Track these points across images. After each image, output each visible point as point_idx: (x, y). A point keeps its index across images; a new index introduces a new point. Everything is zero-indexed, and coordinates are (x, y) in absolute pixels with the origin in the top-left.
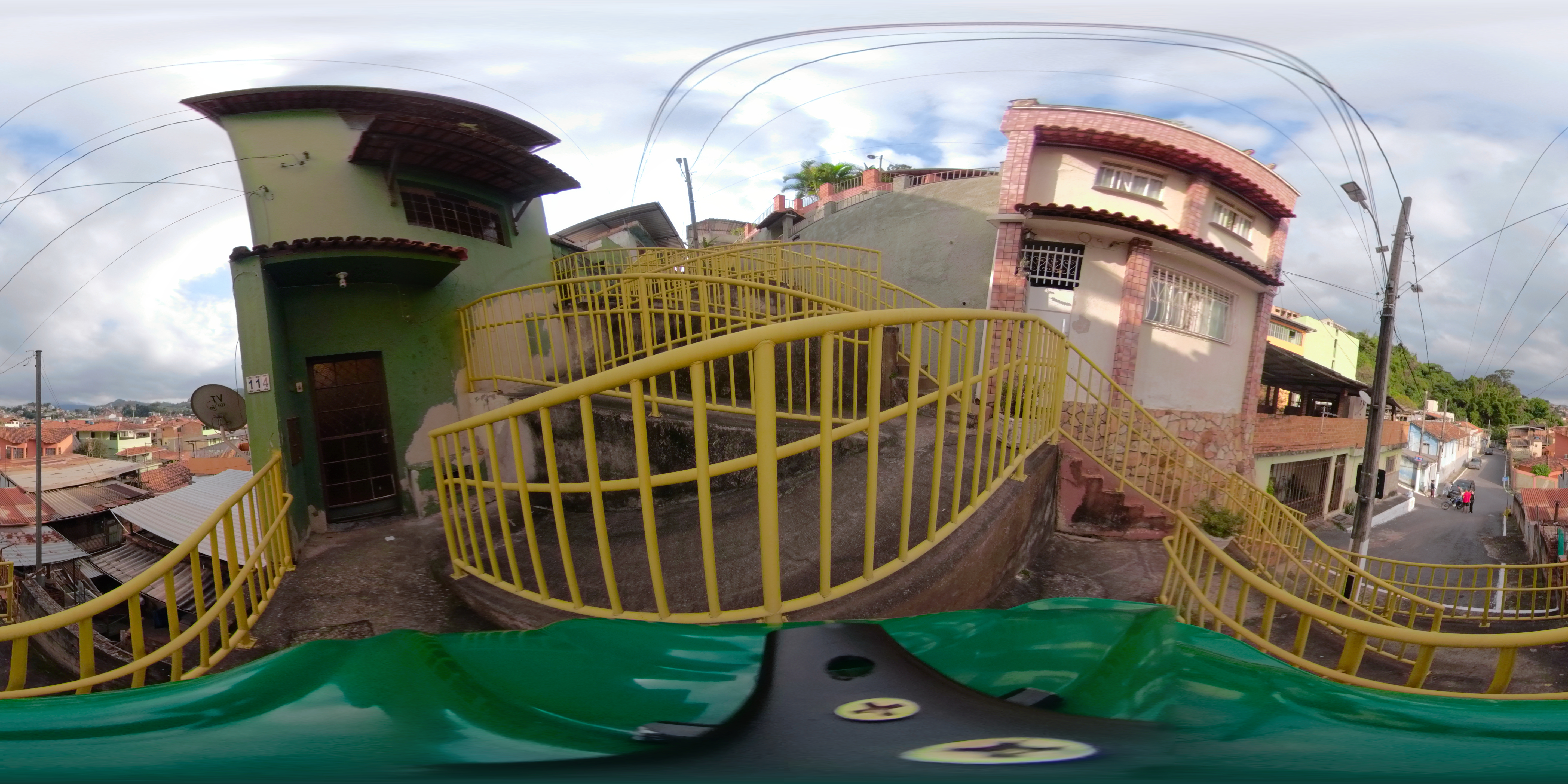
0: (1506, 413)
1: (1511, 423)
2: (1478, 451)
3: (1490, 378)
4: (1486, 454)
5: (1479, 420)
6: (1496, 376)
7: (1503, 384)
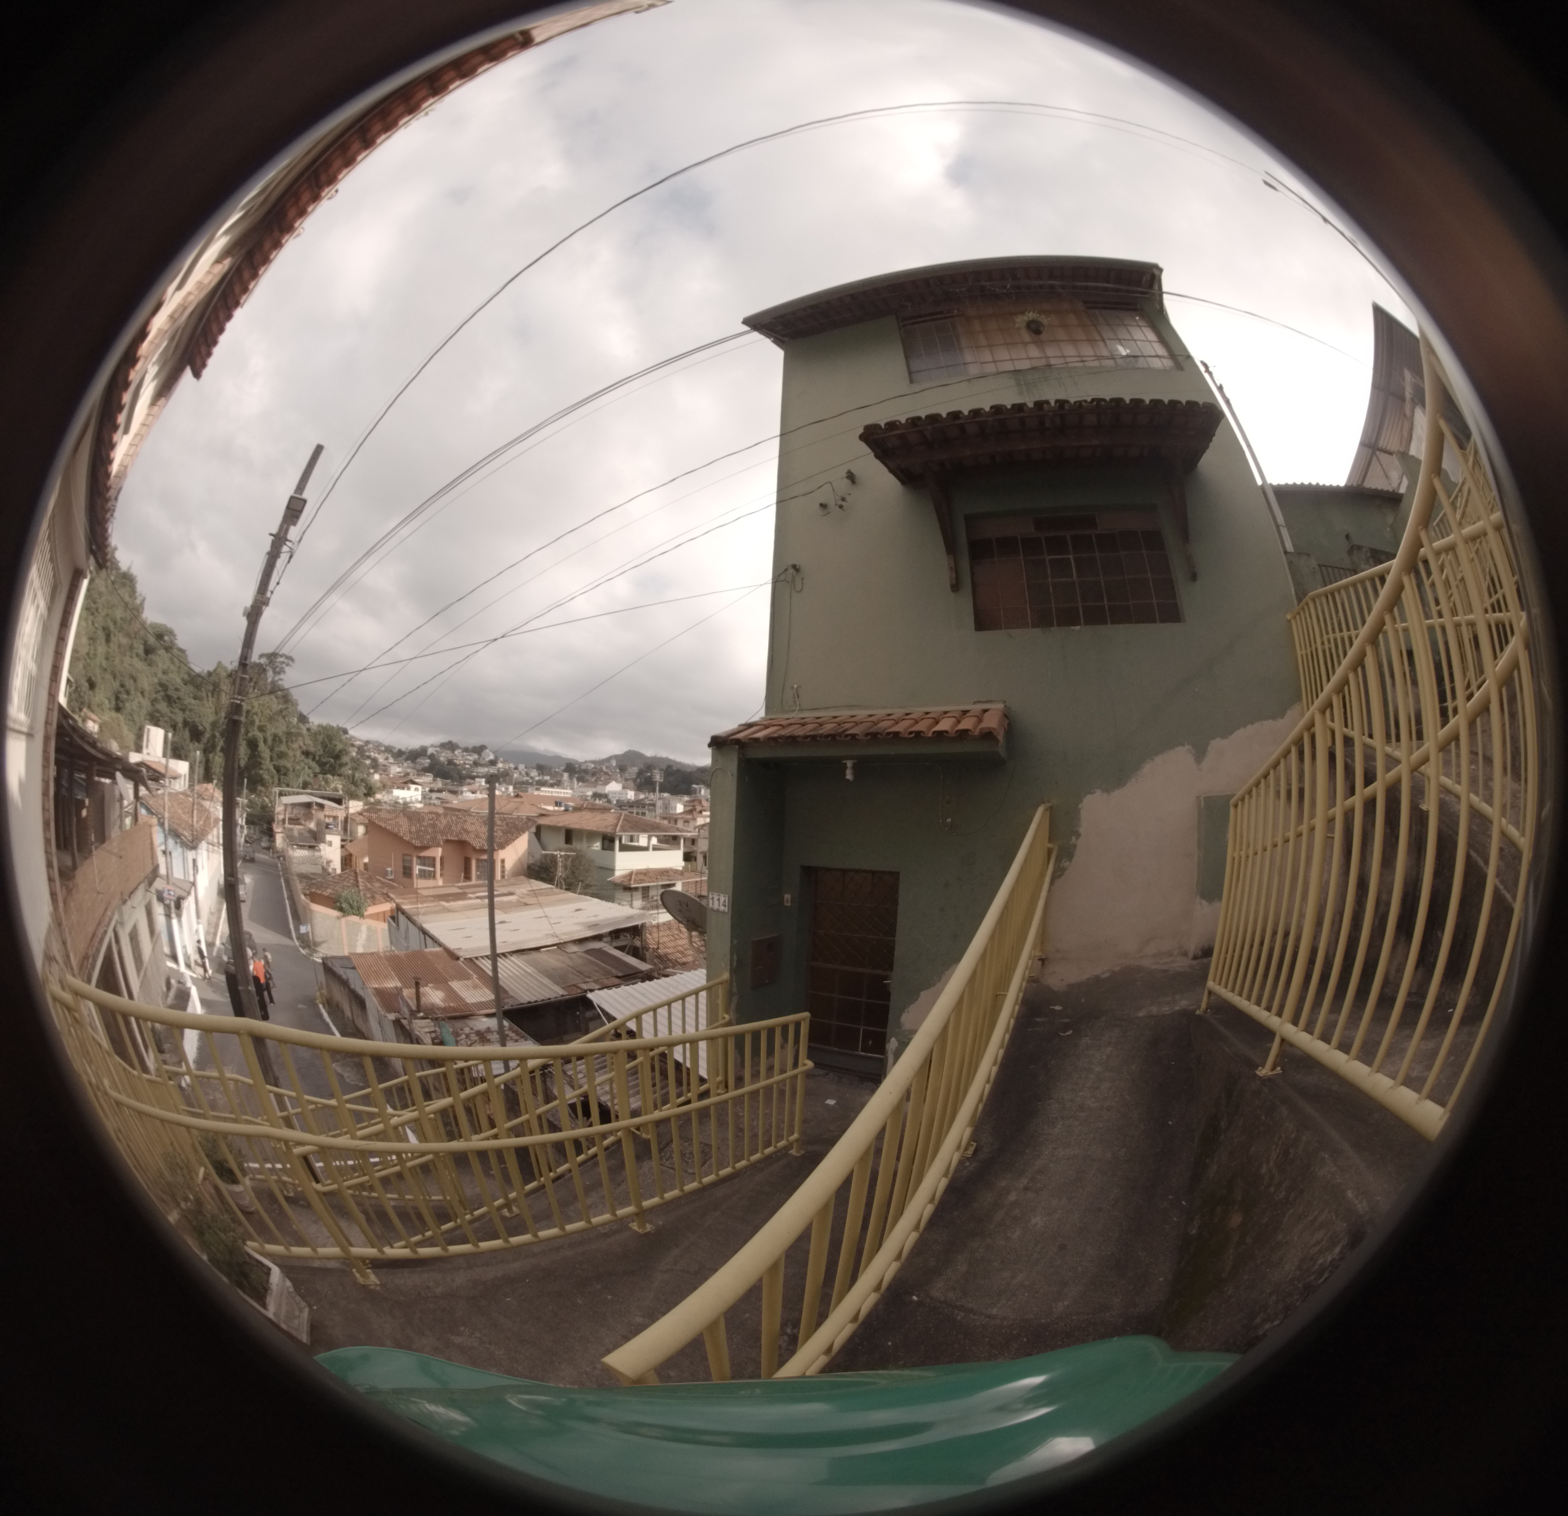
0: (272, 759)
4: (245, 860)
7: (269, 687)
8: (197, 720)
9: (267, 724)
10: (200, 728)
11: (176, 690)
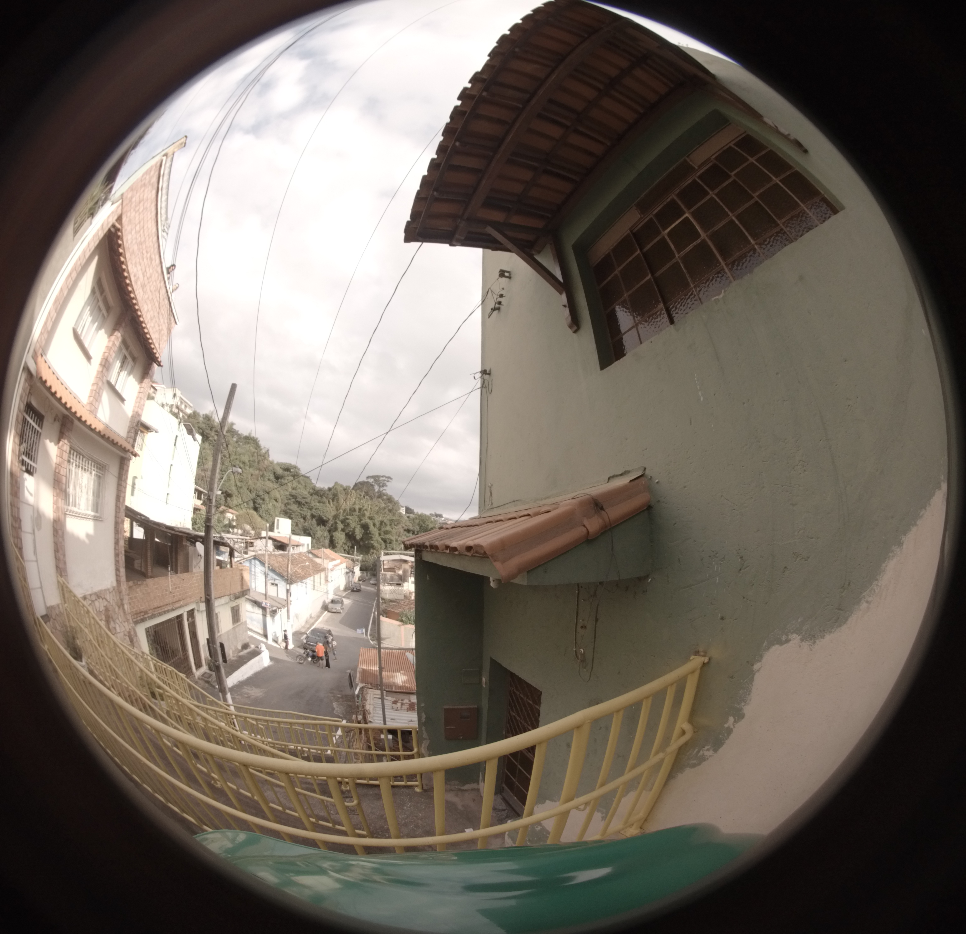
0: (380, 534)
1: (386, 548)
2: (342, 588)
3: (359, 486)
4: (353, 591)
5: (345, 544)
6: (368, 483)
7: (377, 495)
8: (322, 514)
9: (375, 515)
10: (325, 518)
11: (304, 498)
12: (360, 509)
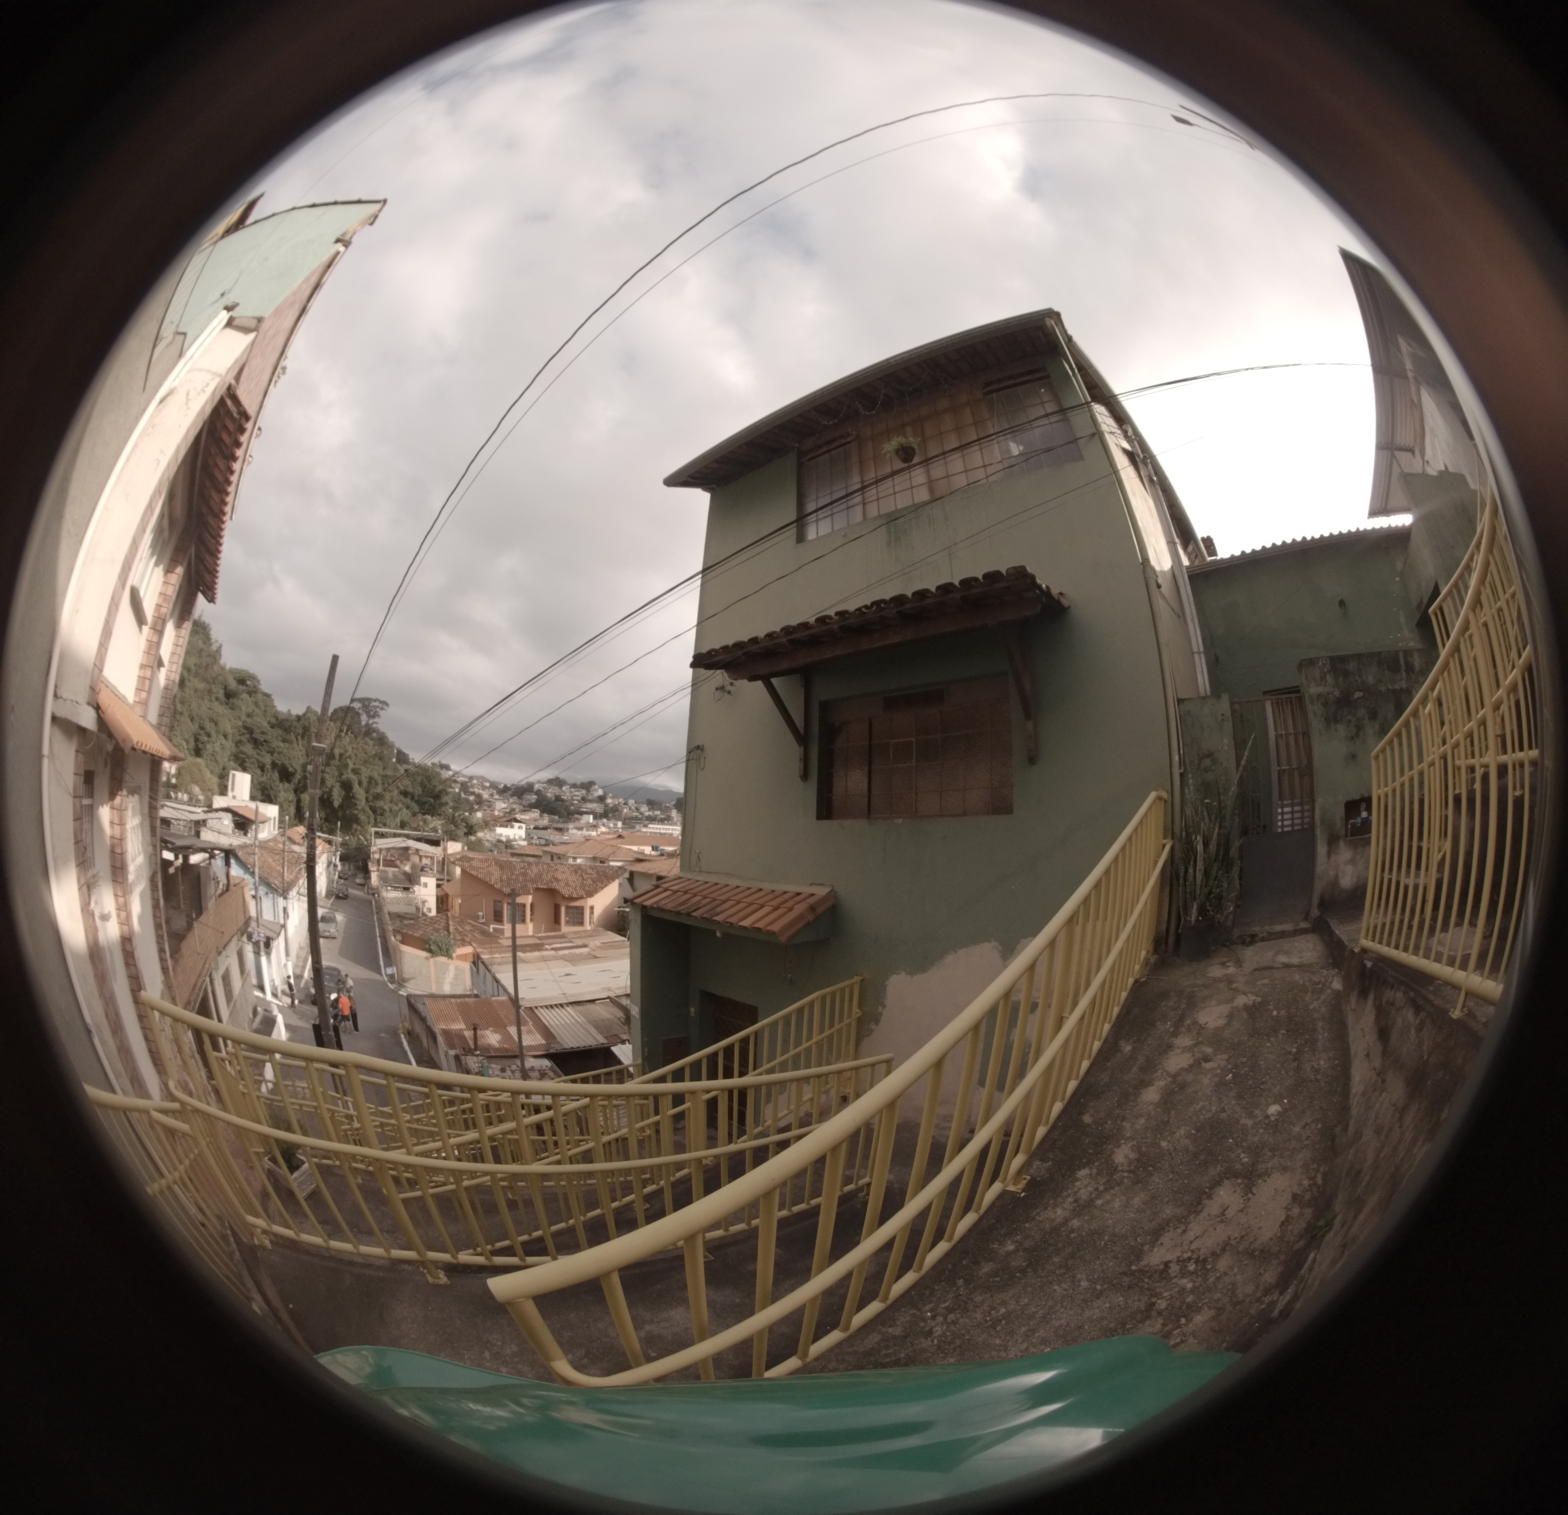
0: (367, 799)
1: (375, 825)
3: (341, 715)
7: (363, 730)
8: (287, 762)
9: (363, 767)
10: (291, 769)
11: (263, 733)
12: (341, 755)
